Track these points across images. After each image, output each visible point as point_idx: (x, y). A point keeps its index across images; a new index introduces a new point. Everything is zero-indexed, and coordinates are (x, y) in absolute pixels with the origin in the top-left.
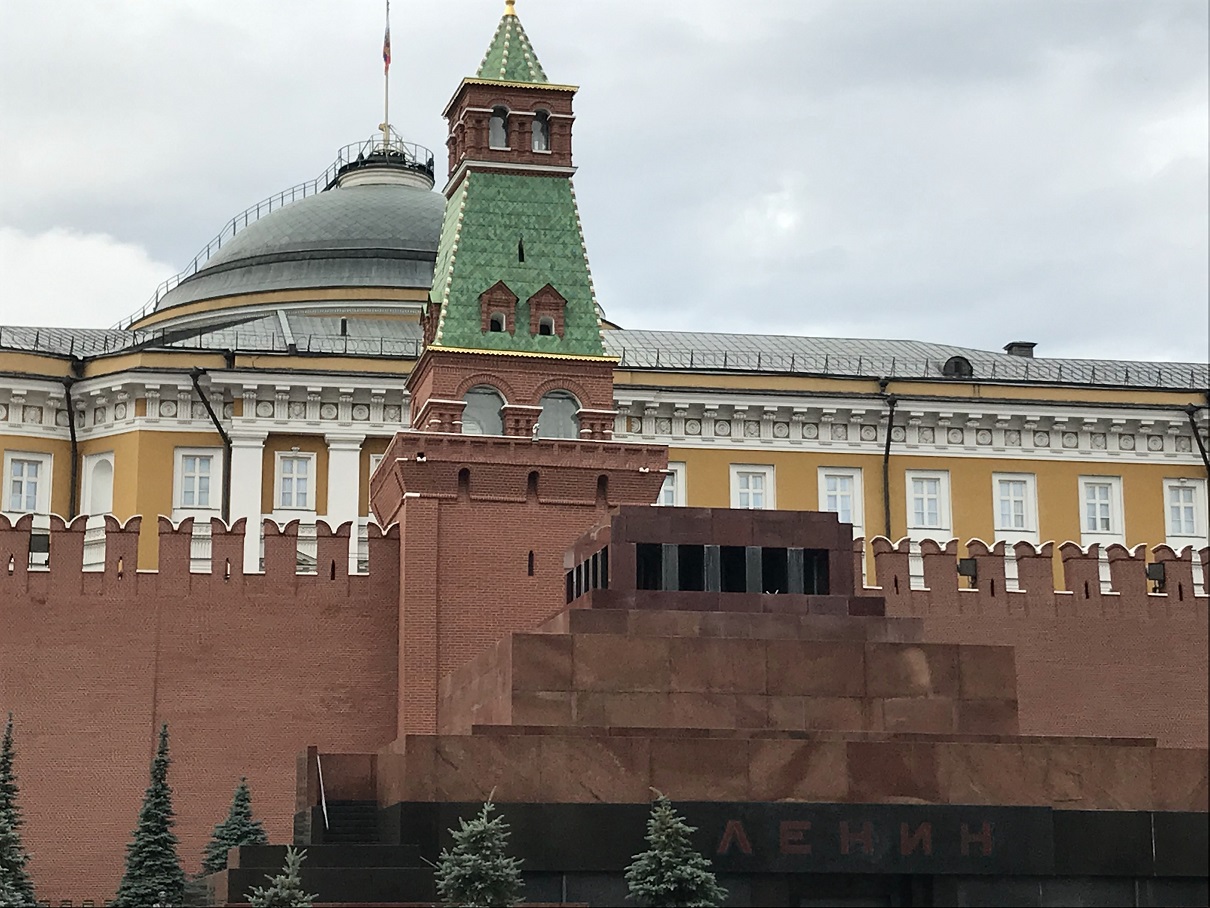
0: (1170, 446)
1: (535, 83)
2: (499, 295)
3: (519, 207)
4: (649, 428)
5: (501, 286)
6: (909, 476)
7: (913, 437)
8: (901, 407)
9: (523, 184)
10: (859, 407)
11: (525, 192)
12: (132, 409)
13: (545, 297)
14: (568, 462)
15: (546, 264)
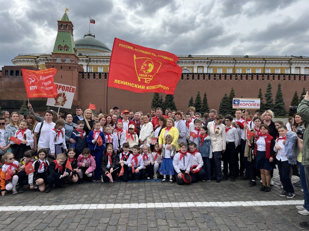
1: (67, 21)
2: (60, 46)
3: (64, 36)
4: (99, 63)
5: (60, 45)
9: (64, 33)
11: (65, 34)
12: (41, 62)
13: (66, 46)
14: (65, 65)
15: (66, 42)
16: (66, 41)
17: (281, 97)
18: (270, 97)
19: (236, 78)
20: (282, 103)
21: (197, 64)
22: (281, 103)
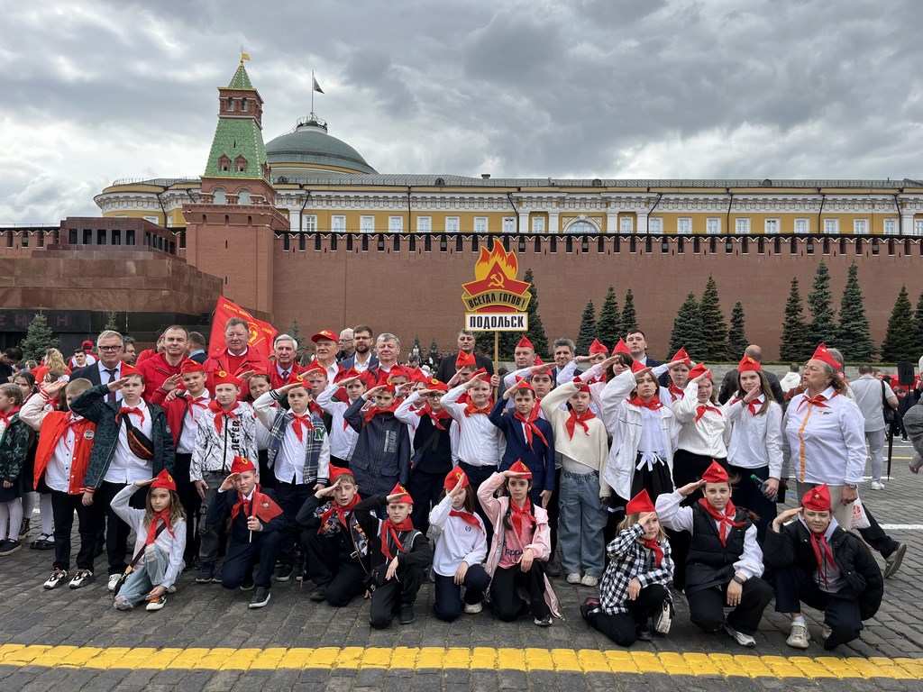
0: (505, 205)
1: (244, 89)
2: (224, 159)
3: (235, 130)
4: (334, 204)
5: (224, 156)
6: (418, 218)
7: (419, 205)
8: (412, 195)
9: (238, 122)
10: (400, 196)
11: (237, 125)
12: (174, 202)
13: (240, 159)
14: (238, 211)
15: (242, 148)
16: (241, 145)
17: (856, 304)
18: (825, 304)
19: (729, 246)
20: (861, 323)
21: (618, 204)
22: (857, 323)
